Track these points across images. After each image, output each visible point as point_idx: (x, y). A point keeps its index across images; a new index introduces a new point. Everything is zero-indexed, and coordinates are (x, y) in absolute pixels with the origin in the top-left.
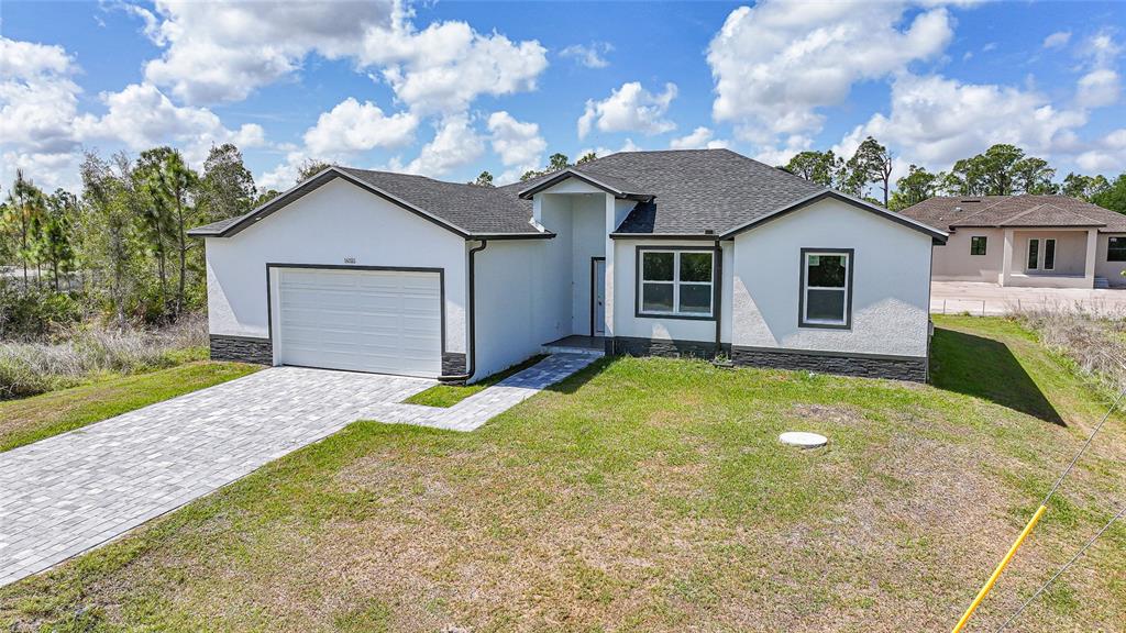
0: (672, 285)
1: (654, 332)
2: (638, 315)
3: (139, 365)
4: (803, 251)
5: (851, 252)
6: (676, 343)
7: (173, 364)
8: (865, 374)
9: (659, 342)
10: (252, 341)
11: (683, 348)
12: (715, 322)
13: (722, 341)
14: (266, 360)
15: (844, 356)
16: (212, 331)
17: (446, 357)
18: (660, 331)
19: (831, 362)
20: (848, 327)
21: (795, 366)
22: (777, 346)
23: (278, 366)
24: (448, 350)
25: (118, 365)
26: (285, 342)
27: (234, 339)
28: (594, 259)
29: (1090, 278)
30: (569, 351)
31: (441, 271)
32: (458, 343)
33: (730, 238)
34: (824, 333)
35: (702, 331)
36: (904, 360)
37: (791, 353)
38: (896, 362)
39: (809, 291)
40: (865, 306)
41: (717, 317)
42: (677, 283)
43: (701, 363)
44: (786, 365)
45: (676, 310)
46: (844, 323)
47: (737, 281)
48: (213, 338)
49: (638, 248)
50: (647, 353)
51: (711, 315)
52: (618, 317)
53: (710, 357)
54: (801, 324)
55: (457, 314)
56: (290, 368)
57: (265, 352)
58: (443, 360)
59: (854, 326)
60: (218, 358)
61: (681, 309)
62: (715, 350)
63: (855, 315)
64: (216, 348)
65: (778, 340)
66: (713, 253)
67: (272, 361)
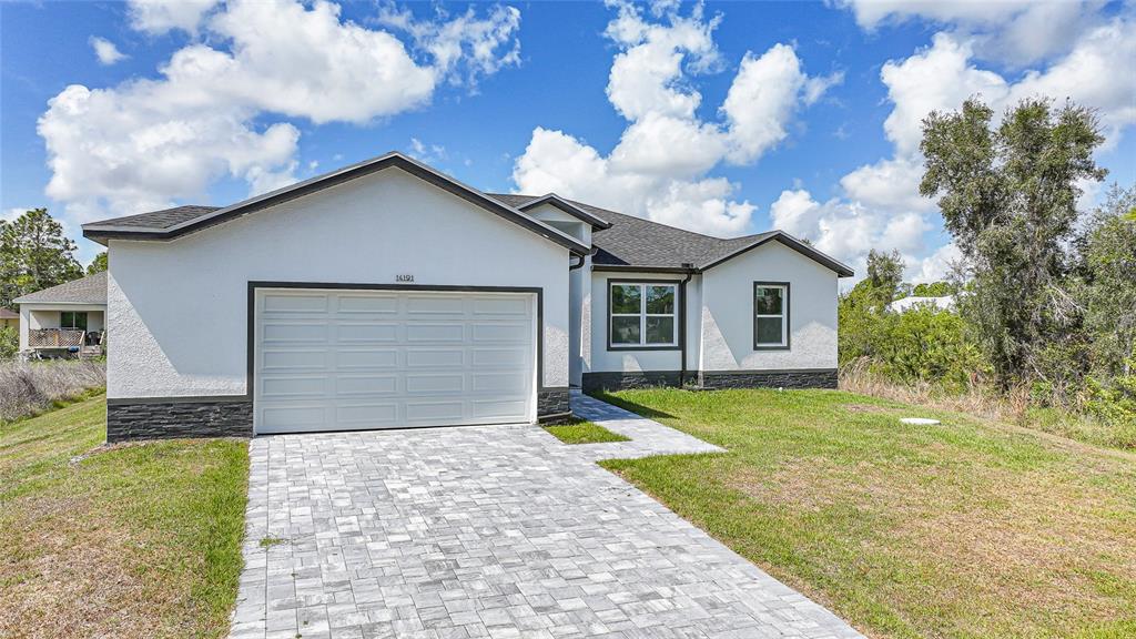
0: (639, 318)
1: (625, 364)
2: (609, 349)
4: (755, 284)
5: (788, 284)
6: (646, 374)
8: (799, 386)
9: (630, 375)
10: (209, 402)
11: (652, 379)
12: (680, 352)
13: (688, 369)
14: (239, 430)
15: (784, 374)
17: (543, 394)
18: (630, 363)
19: (778, 380)
20: (788, 348)
21: (754, 385)
22: (736, 368)
26: (266, 399)
27: (168, 402)
31: (539, 291)
32: (559, 377)
33: (702, 271)
34: (769, 355)
35: (668, 361)
37: (749, 374)
38: (820, 374)
39: (759, 319)
40: (798, 329)
41: (682, 346)
42: (643, 315)
44: (746, 385)
45: (643, 343)
46: (785, 344)
48: (114, 406)
49: (610, 281)
50: (618, 387)
52: (592, 351)
53: (679, 385)
54: (756, 348)
55: (557, 341)
57: (235, 416)
58: (539, 397)
59: (792, 347)
60: (126, 437)
61: (647, 342)
62: (681, 378)
63: (792, 337)
64: (123, 421)
65: (739, 363)
66: (676, 286)
67: (251, 429)
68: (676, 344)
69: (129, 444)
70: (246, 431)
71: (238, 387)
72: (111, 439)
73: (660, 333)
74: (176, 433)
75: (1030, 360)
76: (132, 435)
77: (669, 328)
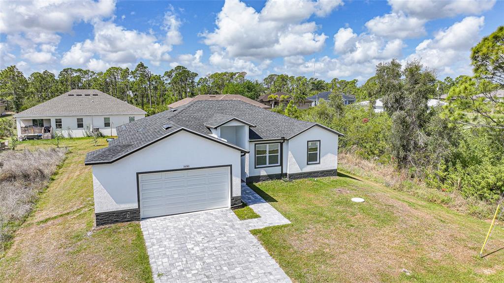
0: (266, 156)
1: (261, 173)
2: (255, 168)
4: (308, 142)
5: (320, 141)
6: (269, 175)
8: (323, 176)
9: (263, 176)
10: (126, 212)
11: (271, 177)
12: (281, 167)
13: (283, 173)
14: (136, 219)
15: (318, 172)
16: (97, 211)
18: (263, 172)
19: (316, 174)
20: (319, 163)
21: (306, 177)
22: (301, 172)
23: (142, 220)
24: (234, 195)
26: (143, 208)
27: (113, 213)
31: (231, 165)
32: (237, 192)
34: (313, 166)
35: (276, 170)
36: (332, 171)
37: (305, 173)
39: (310, 154)
40: (323, 156)
41: (281, 165)
42: (268, 155)
43: (278, 181)
44: (304, 177)
45: (268, 165)
46: (318, 162)
47: (290, 154)
48: (97, 215)
49: (255, 144)
50: (260, 181)
52: (249, 169)
53: (280, 178)
54: (308, 164)
57: (135, 215)
58: (231, 200)
59: (321, 163)
60: (102, 224)
61: (269, 164)
62: (281, 176)
63: (321, 159)
64: (100, 219)
65: (302, 170)
66: (279, 144)
67: (140, 218)
68: (279, 164)
69: (104, 227)
70: (139, 219)
71: (135, 206)
72: (97, 225)
73: (273, 160)
74: (117, 221)
75: (410, 158)
76: (104, 223)
77: (277, 159)
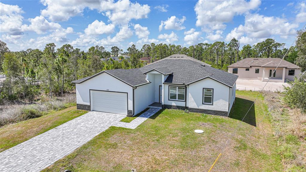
0: (176, 94)
1: (172, 103)
2: (169, 100)
3: (59, 108)
4: (203, 88)
6: (177, 106)
7: (66, 108)
8: (215, 114)
9: (173, 106)
10: (86, 106)
11: (179, 107)
13: (187, 106)
14: (89, 110)
15: (211, 111)
17: (128, 111)
18: (174, 104)
19: (209, 112)
20: (212, 105)
21: (202, 112)
22: (198, 108)
23: (92, 111)
24: (129, 109)
25: (55, 109)
26: (93, 106)
27: (82, 105)
28: (160, 86)
29: (283, 80)
30: (154, 107)
31: (127, 93)
32: (131, 108)
33: (188, 85)
34: (207, 106)
35: (182, 104)
36: (224, 112)
37: (201, 110)
38: (222, 112)
39: (205, 97)
40: (216, 100)
41: (186, 101)
43: (182, 111)
44: (200, 112)
45: (177, 99)
46: (212, 104)
47: (190, 94)
48: (77, 104)
49: (169, 86)
50: (171, 108)
51: (184, 101)
52: (164, 100)
53: (184, 110)
54: (203, 104)
55: (131, 102)
56: (95, 112)
59: (214, 105)
62: (185, 108)
63: (214, 102)
66: (185, 88)
71: (89, 104)
73: (181, 97)
74: (83, 109)
76: (79, 109)
77: (183, 97)
